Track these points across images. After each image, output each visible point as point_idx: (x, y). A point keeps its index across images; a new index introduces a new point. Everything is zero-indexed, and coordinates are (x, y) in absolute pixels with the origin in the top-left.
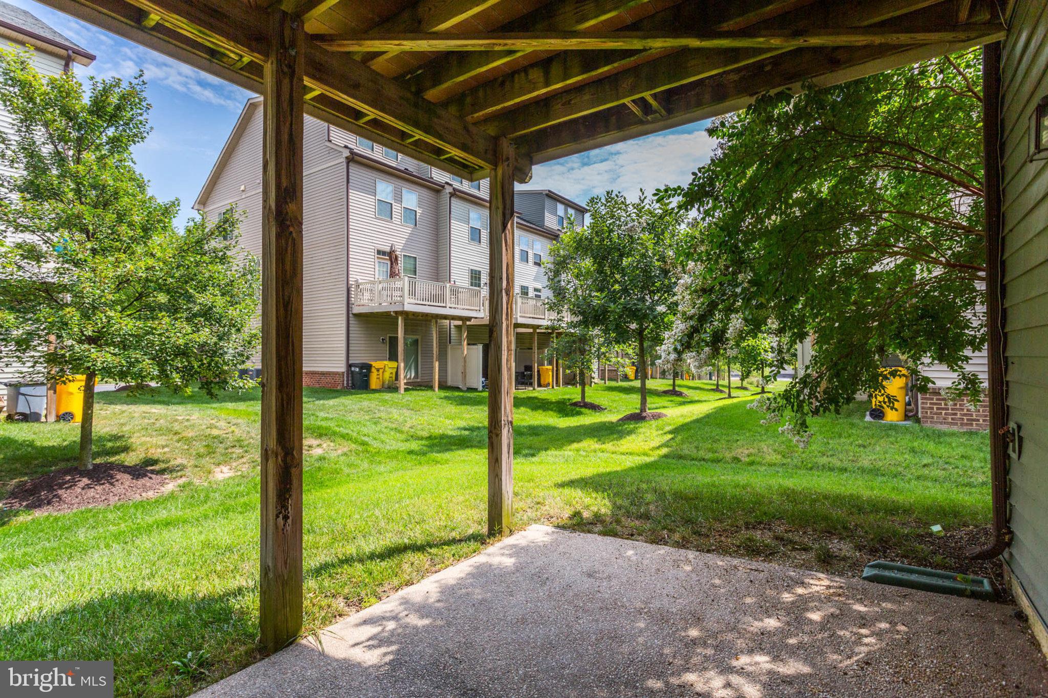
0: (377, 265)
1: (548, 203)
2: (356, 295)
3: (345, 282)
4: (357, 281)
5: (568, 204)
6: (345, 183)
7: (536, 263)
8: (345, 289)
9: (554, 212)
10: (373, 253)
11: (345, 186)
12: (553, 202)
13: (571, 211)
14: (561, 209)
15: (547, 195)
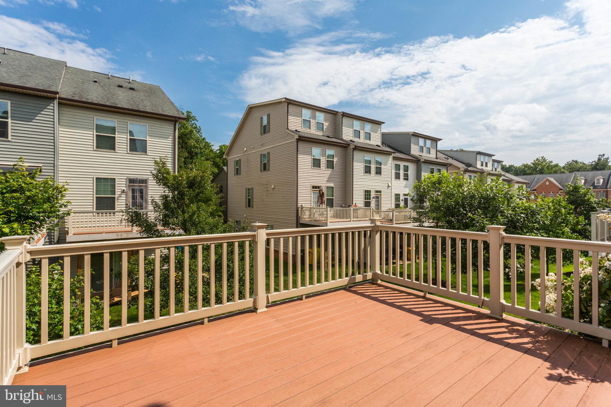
0: (312, 194)
1: (413, 139)
2: (301, 213)
3: (296, 206)
4: (302, 205)
5: (426, 138)
6: (296, 151)
7: (405, 179)
8: (296, 210)
9: (418, 144)
10: (310, 188)
11: (296, 153)
12: (416, 138)
13: (429, 142)
14: (421, 141)
15: (412, 135)
